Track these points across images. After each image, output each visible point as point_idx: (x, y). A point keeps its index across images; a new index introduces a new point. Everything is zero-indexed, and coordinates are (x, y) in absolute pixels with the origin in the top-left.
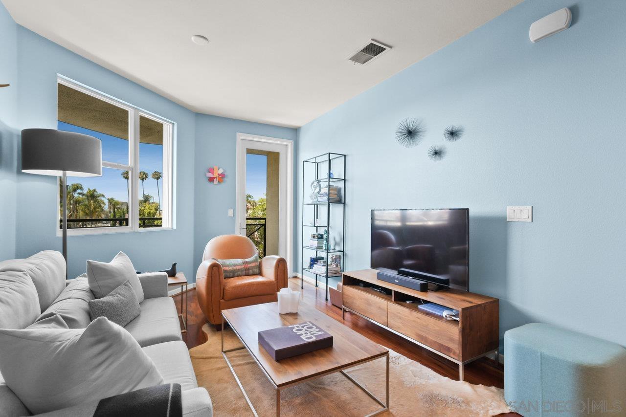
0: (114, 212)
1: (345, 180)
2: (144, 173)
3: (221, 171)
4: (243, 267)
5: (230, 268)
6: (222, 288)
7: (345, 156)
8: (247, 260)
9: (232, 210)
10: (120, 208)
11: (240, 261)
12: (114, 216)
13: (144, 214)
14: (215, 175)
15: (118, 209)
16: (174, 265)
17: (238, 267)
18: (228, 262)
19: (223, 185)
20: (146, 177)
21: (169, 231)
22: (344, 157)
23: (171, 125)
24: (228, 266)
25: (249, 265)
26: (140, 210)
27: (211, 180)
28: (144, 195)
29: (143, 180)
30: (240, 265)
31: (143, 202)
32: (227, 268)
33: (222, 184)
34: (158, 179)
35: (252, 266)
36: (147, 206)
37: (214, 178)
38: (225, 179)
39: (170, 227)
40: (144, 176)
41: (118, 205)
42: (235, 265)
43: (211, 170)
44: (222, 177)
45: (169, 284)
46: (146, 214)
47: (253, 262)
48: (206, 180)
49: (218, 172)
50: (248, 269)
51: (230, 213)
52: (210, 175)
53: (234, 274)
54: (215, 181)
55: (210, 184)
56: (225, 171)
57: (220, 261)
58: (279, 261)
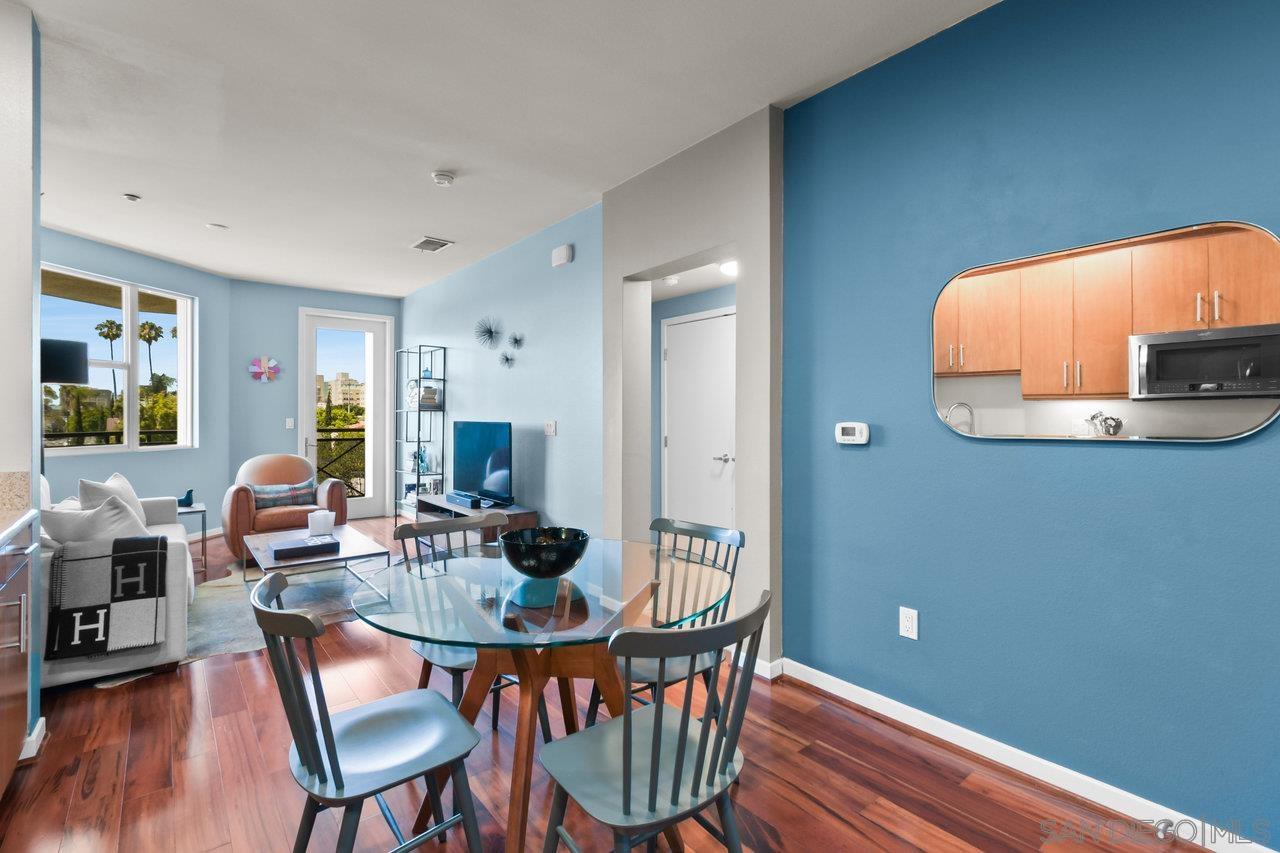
0: (78, 413)
1: (444, 380)
3: (272, 363)
4: (289, 494)
5: (271, 496)
6: (252, 517)
7: (445, 349)
8: (296, 486)
9: (292, 420)
10: (90, 404)
11: (286, 487)
12: (79, 422)
13: (152, 418)
14: (263, 369)
15: (86, 406)
16: (190, 492)
17: (282, 495)
18: (268, 488)
21: (188, 452)
22: (442, 350)
23: (189, 301)
24: (267, 493)
25: (299, 492)
26: (142, 410)
27: (257, 376)
28: (153, 375)
30: (284, 491)
31: (151, 391)
32: (266, 496)
33: (276, 382)
35: (304, 492)
36: (161, 401)
37: (262, 373)
38: (281, 374)
39: (189, 444)
41: (85, 397)
42: (278, 492)
43: (256, 362)
44: (275, 371)
45: (180, 514)
46: (158, 417)
47: (304, 488)
48: (249, 376)
49: (267, 364)
50: (297, 497)
51: (289, 423)
52: (255, 369)
53: (275, 503)
54: (264, 378)
55: (255, 383)
56: (279, 363)
57: (257, 487)
58: (334, 485)
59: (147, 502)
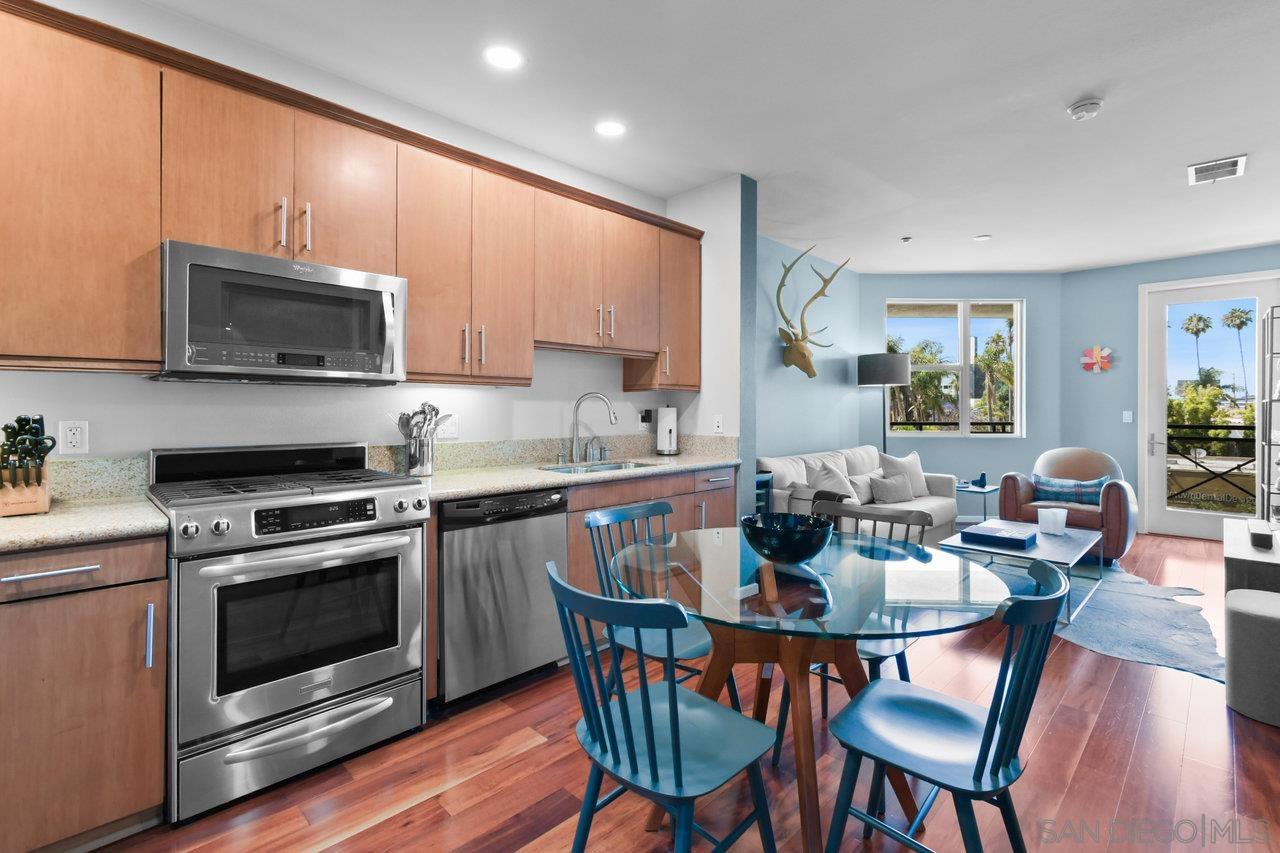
2: (1200, 319)
3: (1106, 352)
4: (1074, 490)
5: (1054, 489)
8: (1083, 483)
9: (1131, 413)
11: (1072, 482)
14: (1095, 359)
17: (1066, 490)
18: (1055, 481)
19: (1110, 374)
20: (1207, 326)
23: (1019, 304)
24: (1052, 486)
25: (1083, 490)
27: (1088, 367)
28: (1200, 368)
29: (1197, 333)
30: (1070, 487)
32: (1049, 489)
33: (1111, 371)
34: (1240, 326)
35: (1090, 491)
37: (1095, 364)
38: (1117, 363)
39: (1018, 435)
40: (1199, 327)
42: (1062, 487)
43: (1088, 353)
44: (1109, 361)
47: (1091, 486)
48: (1081, 367)
49: (1099, 354)
50: (1082, 494)
51: (1127, 416)
52: (1088, 360)
54: (1096, 369)
55: (1087, 374)
56: (1114, 351)
57: (1044, 479)
58: (1110, 486)
59: (931, 477)
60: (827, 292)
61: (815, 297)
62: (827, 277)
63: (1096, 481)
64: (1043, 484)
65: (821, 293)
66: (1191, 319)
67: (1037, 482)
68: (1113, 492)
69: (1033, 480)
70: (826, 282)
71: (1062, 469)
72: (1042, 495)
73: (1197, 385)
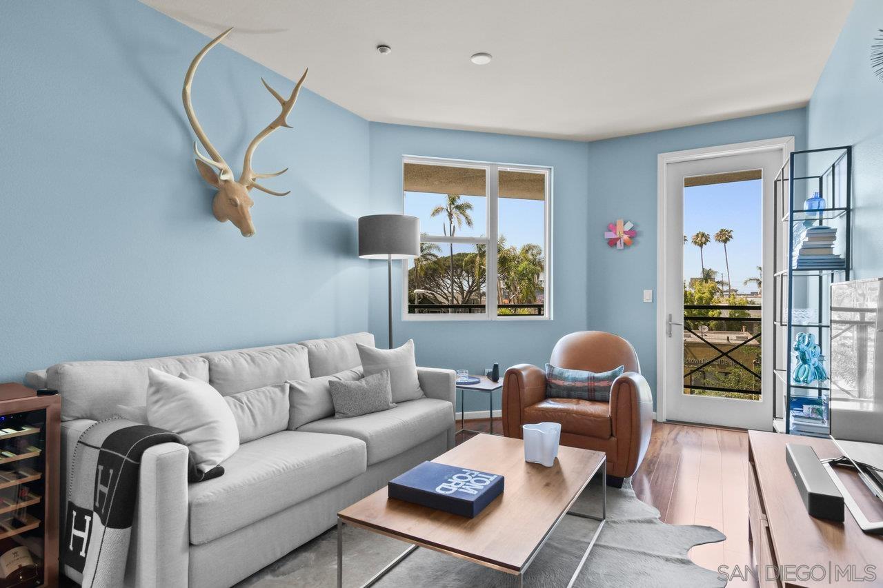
2: (703, 235)
3: (628, 227)
4: (586, 384)
5: (566, 383)
7: (849, 150)
8: (597, 375)
9: (651, 293)
11: (585, 374)
14: (618, 234)
17: (578, 384)
18: (568, 372)
19: (633, 250)
20: (707, 240)
24: (565, 379)
25: (596, 384)
27: (612, 243)
28: (703, 269)
29: (701, 246)
30: (582, 381)
34: (725, 241)
35: (602, 385)
37: (618, 239)
38: (639, 239)
40: (702, 240)
42: (575, 380)
43: (612, 228)
47: (603, 380)
48: (605, 244)
49: (622, 228)
50: (594, 390)
51: (647, 295)
52: (612, 235)
53: (569, 393)
54: (619, 245)
55: (611, 252)
56: (635, 225)
57: (558, 369)
58: (620, 382)
59: (427, 373)
60: (287, 120)
61: (272, 127)
62: (286, 98)
63: (609, 373)
64: (556, 377)
65: (280, 121)
66: (697, 235)
67: (551, 375)
68: (624, 387)
69: (546, 371)
70: (286, 105)
71: (577, 358)
72: (554, 391)
73: (701, 280)
